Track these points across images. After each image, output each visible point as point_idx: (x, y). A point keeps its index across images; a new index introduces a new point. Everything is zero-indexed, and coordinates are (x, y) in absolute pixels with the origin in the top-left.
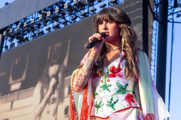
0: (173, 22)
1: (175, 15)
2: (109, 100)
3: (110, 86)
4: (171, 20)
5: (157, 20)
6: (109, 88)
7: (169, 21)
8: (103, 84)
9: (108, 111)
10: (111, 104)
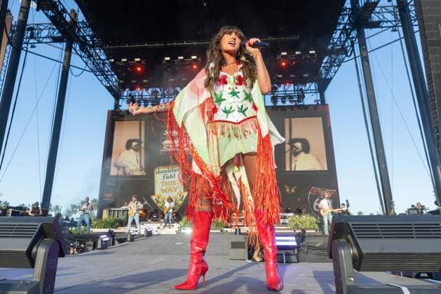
0: (27, 51)
1: (30, 45)
2: (240, 107)
3: (239, 92)
4: (25, 49)
5: (11, 45)
6: (238, 94)
7: (23, 49)
8: (231, 91)
9: (240, 117)
10: (242, 111)
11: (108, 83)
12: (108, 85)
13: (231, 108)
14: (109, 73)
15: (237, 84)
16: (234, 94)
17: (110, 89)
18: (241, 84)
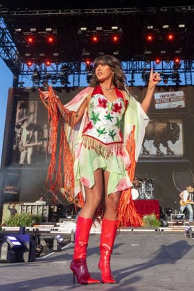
2: (111, 131)
6: (112, 119)
8: (107, 114)
9: (110, 140)
10: (112, 135)
11: (8, 55)
12: (7, 58)
13: (104, 130)
14: (9, 45)
15: (113, 110)
16: (109, 117)
17: (9, 63)
18: (116, 111)
